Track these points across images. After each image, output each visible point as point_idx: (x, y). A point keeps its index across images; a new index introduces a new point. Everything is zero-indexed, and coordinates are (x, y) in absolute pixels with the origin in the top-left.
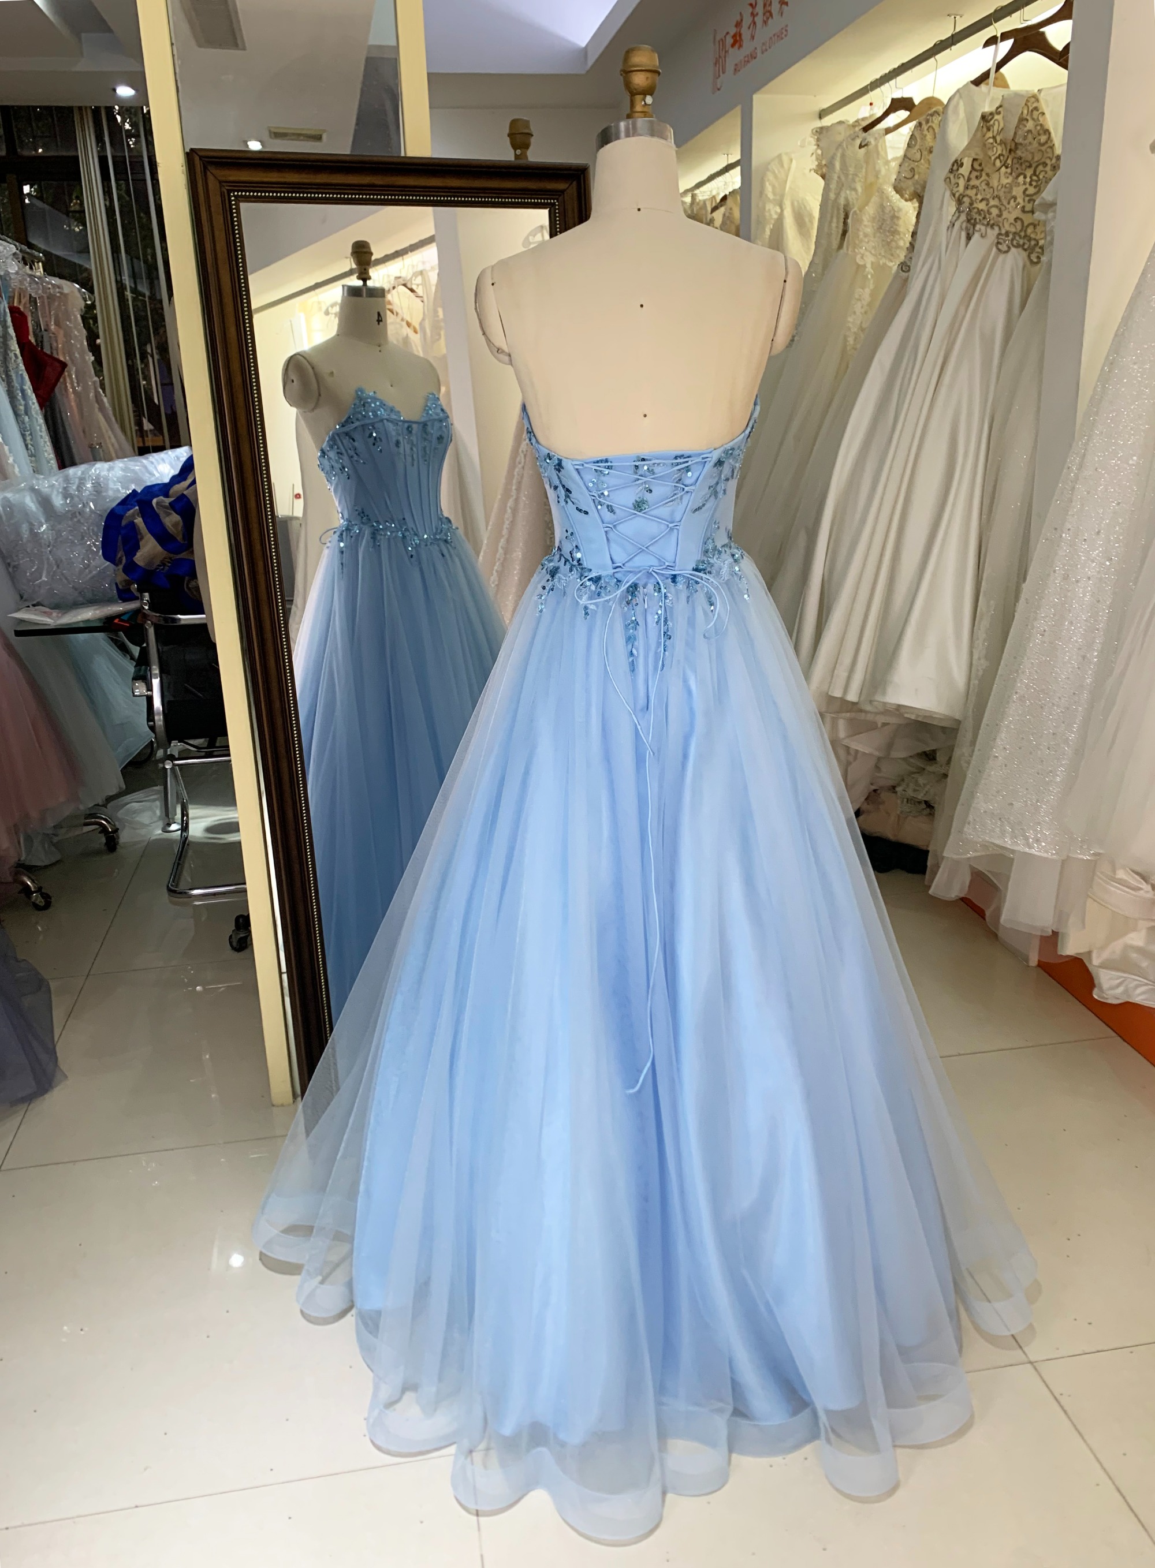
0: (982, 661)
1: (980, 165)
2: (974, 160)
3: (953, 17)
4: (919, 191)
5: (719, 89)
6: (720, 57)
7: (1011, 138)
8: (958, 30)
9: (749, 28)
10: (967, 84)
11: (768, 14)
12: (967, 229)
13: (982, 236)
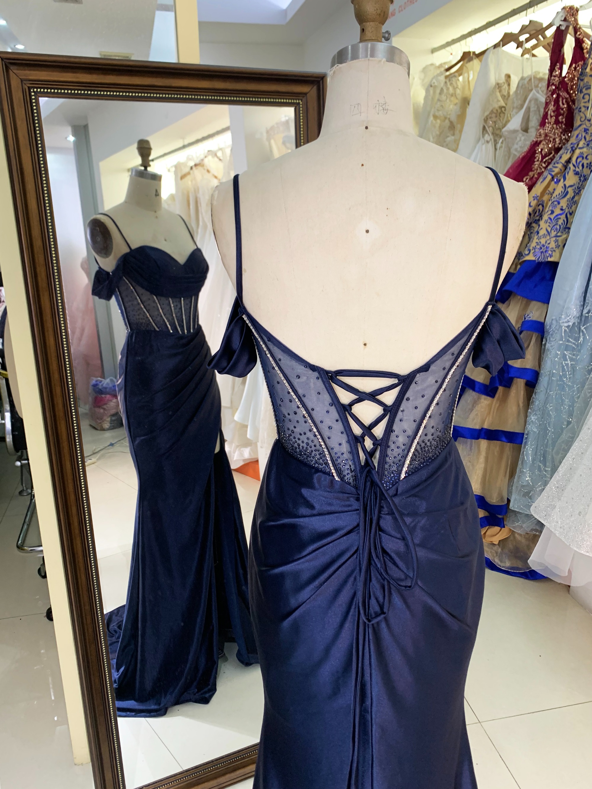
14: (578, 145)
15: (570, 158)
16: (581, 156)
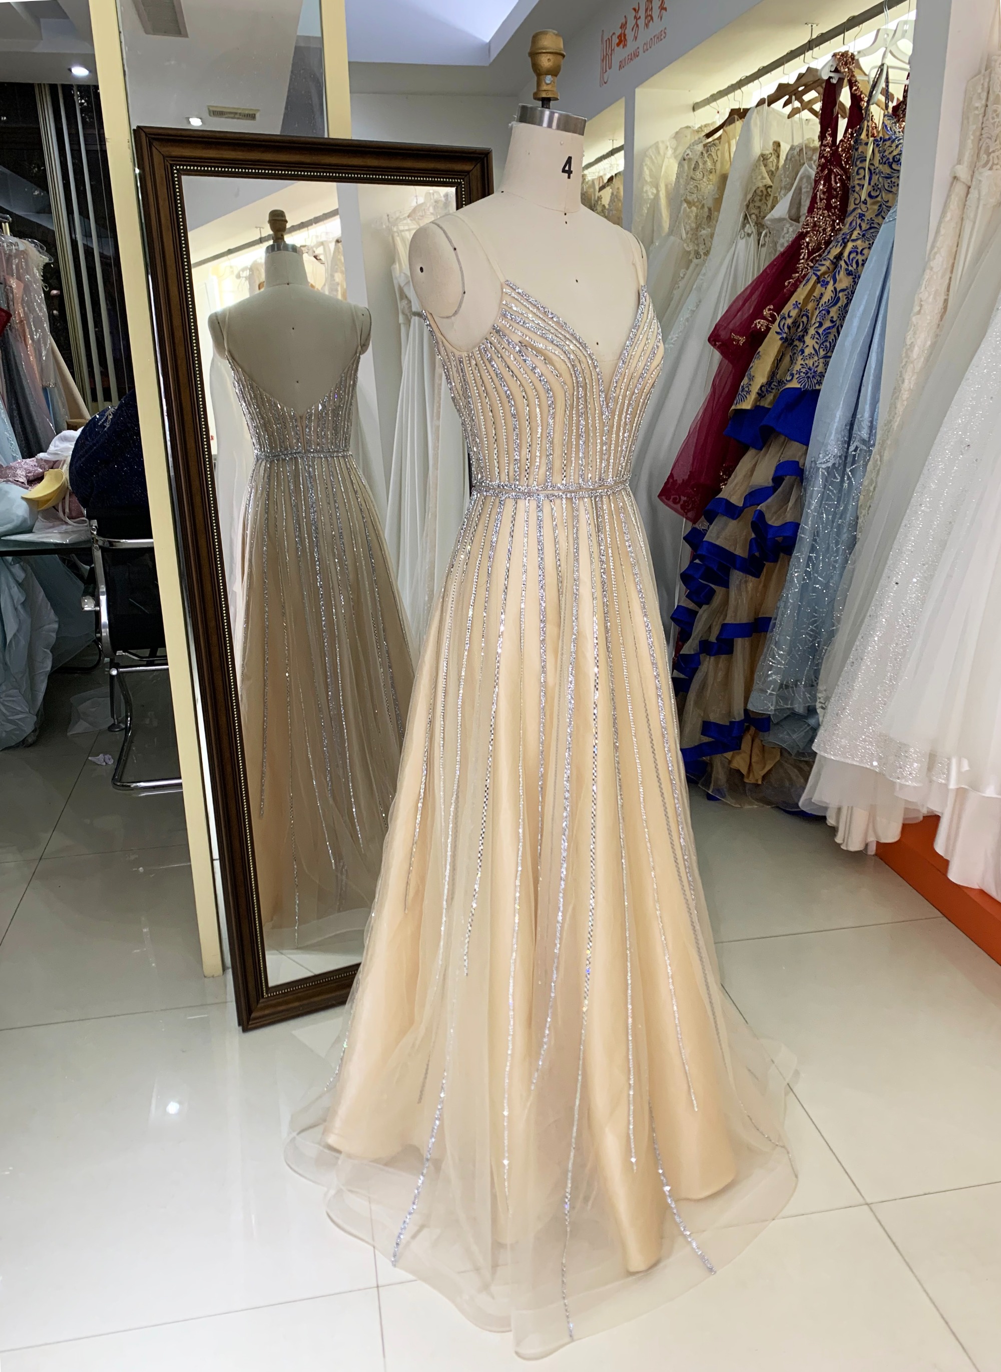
3: (811, 26)
5: (606, 82)
6: (607, 54)
8: (814, 36)
9: (633, 29)
11: (649, 18)
14: (851, 237)
15: (841, 253)
16: (855, 250)
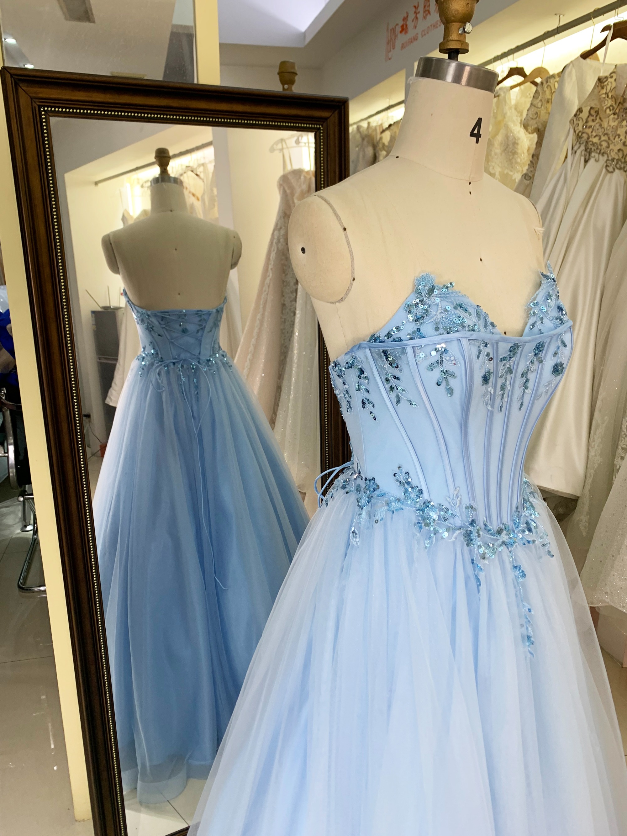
0: (598, 458)
1: (597, 112)
2: (591, 108)
3: (558, 16)
4: (540, 128)
5: (390, 59)
6: (391, 39)
7: (621, 95)
8: (561, 24)
9: (413, 21)
10: (578, 57)
11: (427, 12)
12: (585, 155)
13: (597, 161)
